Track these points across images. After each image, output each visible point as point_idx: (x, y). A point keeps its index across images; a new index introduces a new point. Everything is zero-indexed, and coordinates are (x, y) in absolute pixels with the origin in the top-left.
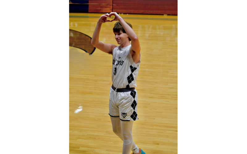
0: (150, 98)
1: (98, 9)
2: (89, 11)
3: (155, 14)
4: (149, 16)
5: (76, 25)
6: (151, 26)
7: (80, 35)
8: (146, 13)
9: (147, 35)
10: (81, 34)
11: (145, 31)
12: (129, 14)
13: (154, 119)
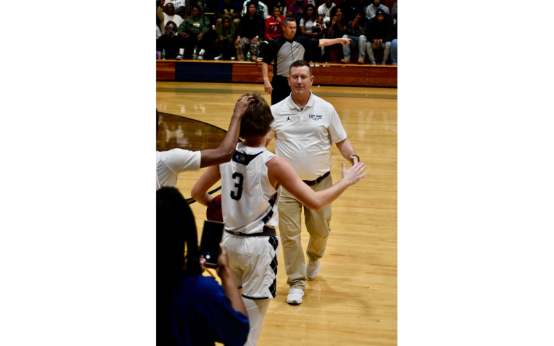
0: (368, 273)
1: (252, 73)
2: (233, 79)
3: (380, 85)
4: (367, 91)
5: (203, 109)
6: (371, 113)
7: (212, 131)
8: (359, 84)
9: (361, 133)
10: (215, 130)
11: (357, 124)
12: (321, 85)
13: (378, 321)
